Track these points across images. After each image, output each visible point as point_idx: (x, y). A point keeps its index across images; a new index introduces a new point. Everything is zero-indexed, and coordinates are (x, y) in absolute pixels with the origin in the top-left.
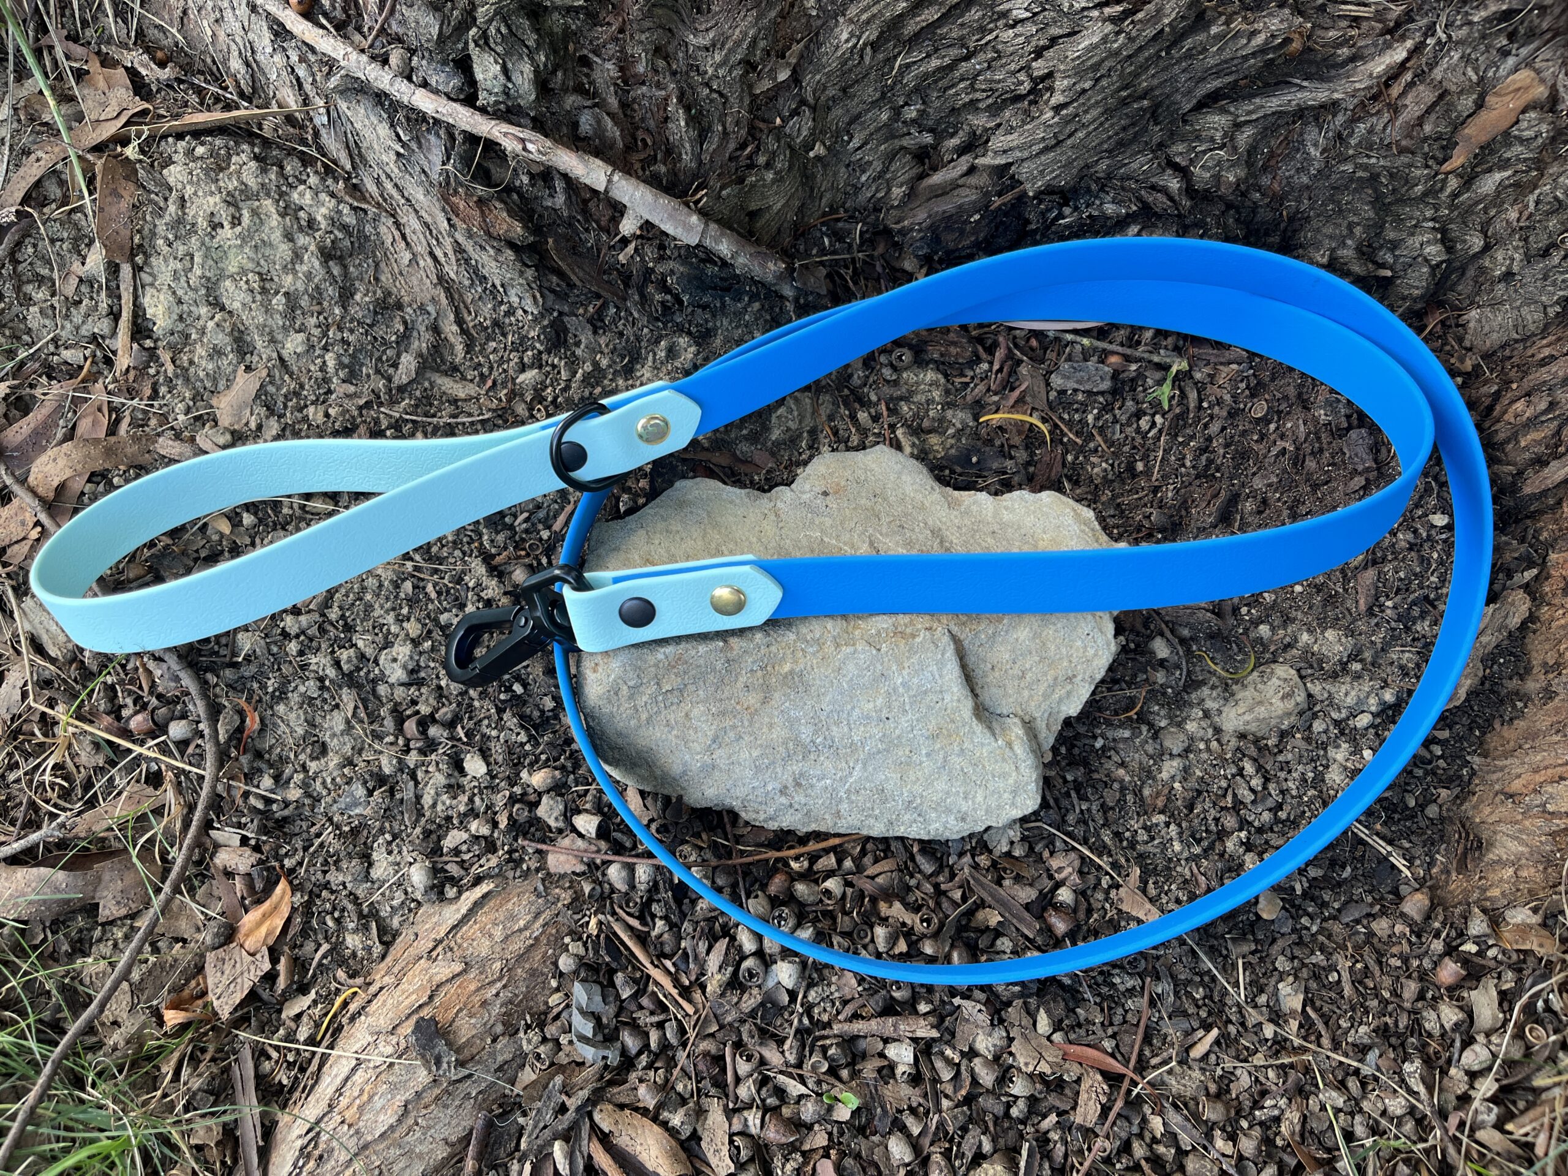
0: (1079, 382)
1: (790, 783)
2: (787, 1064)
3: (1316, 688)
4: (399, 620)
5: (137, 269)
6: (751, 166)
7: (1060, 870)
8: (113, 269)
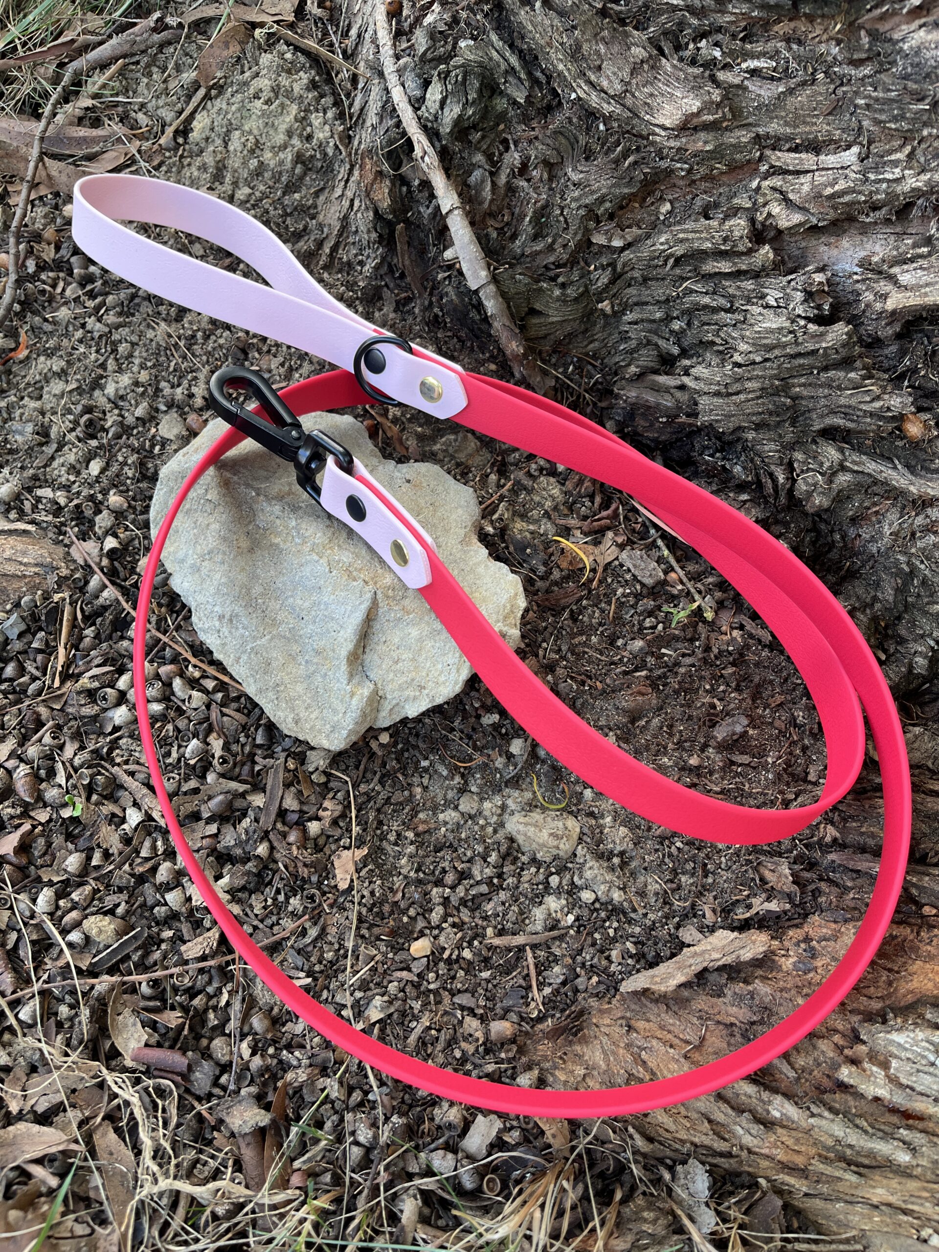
0: (635, 566)
1: (227, 616)
2: (71, 761)
3: (580, 851)
4: (142, 367)
5: (207, 97)
6: (554, 279)
7: (326, 809)
8: (196, 86)
